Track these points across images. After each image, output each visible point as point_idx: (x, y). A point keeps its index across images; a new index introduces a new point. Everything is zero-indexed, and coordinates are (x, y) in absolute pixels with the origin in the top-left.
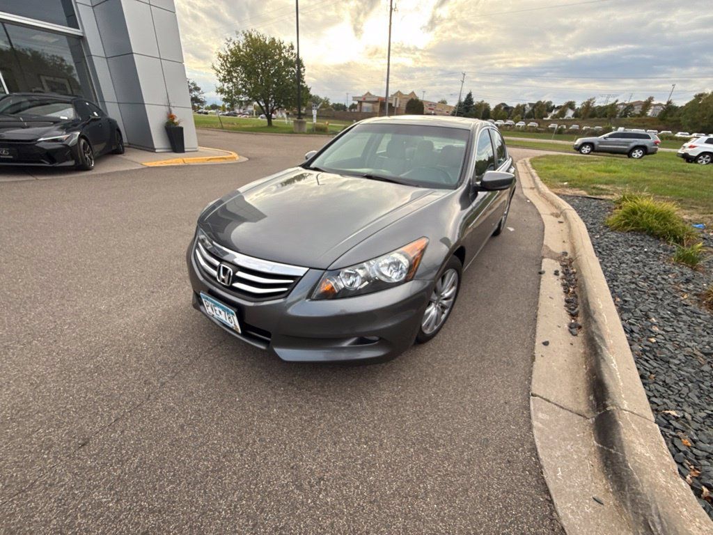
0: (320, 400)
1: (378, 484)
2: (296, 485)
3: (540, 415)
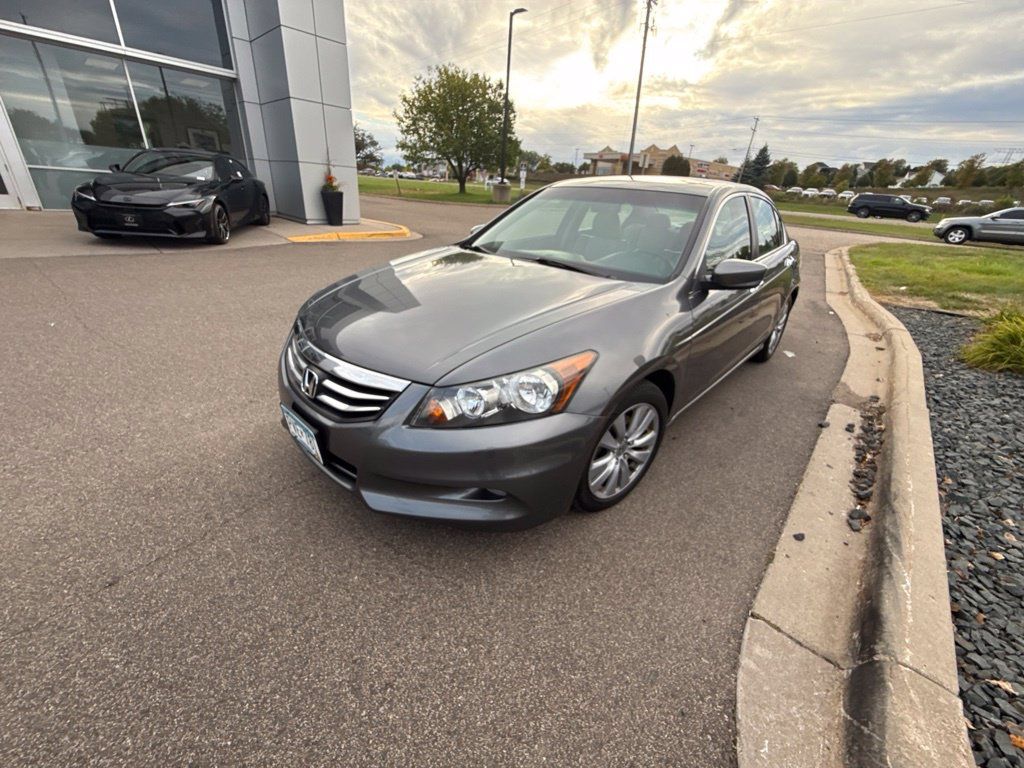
0: (421, 573)
1: (467, 707)
2: (353, 687)
3: (757, 650)
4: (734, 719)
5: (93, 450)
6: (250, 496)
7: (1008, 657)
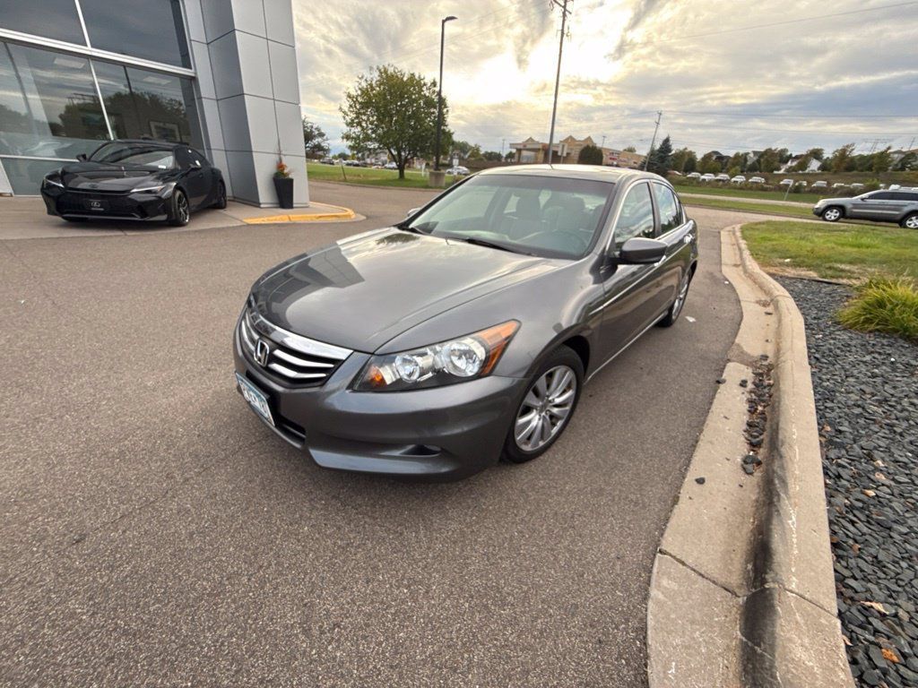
0: (365, 522)
1: (408, 643)
2: (304, 628)
3: (665, 582)
4: (645, 644)
5: (61, 417)
6: (208, 457)
7: (880, 581)
